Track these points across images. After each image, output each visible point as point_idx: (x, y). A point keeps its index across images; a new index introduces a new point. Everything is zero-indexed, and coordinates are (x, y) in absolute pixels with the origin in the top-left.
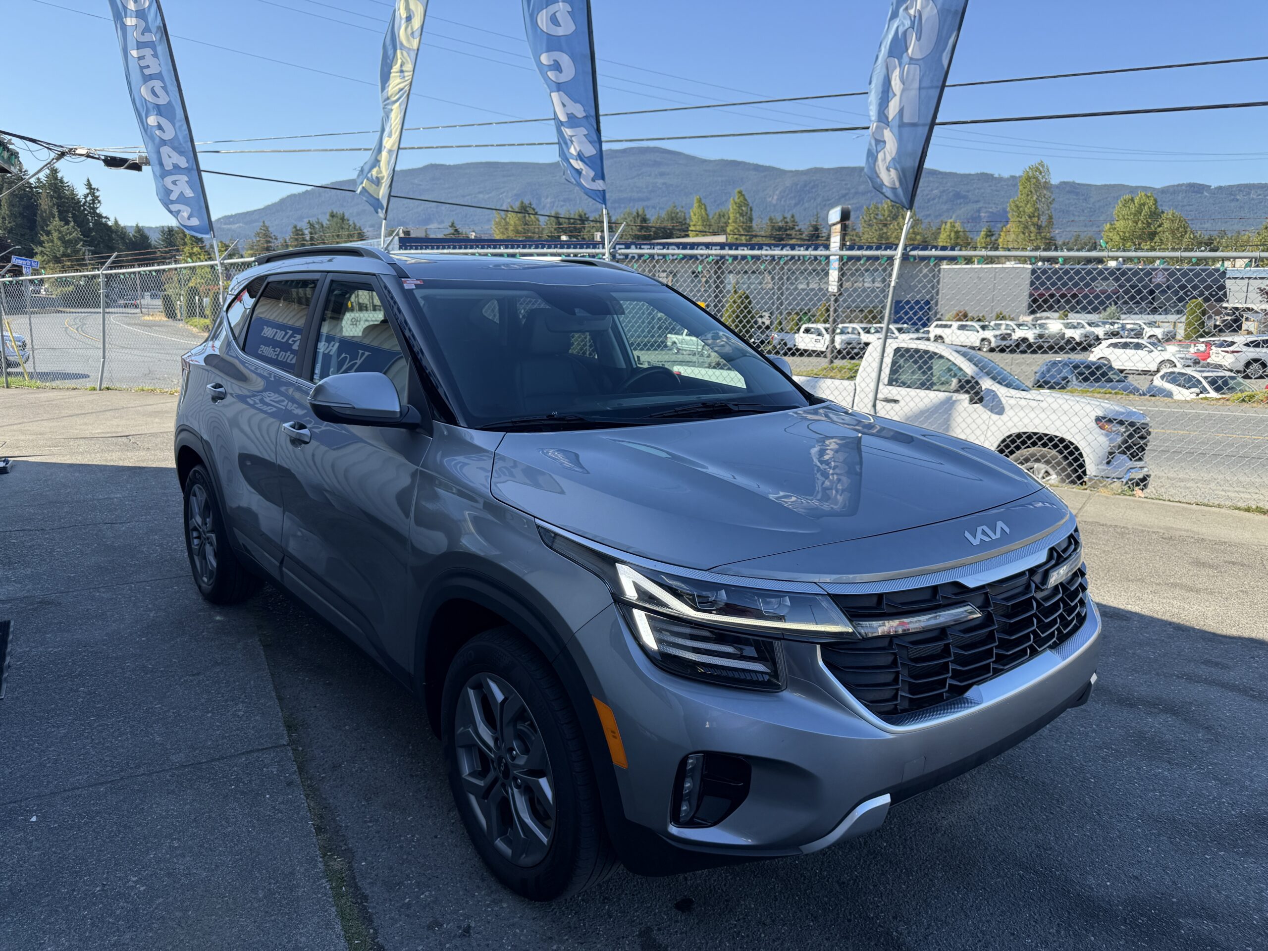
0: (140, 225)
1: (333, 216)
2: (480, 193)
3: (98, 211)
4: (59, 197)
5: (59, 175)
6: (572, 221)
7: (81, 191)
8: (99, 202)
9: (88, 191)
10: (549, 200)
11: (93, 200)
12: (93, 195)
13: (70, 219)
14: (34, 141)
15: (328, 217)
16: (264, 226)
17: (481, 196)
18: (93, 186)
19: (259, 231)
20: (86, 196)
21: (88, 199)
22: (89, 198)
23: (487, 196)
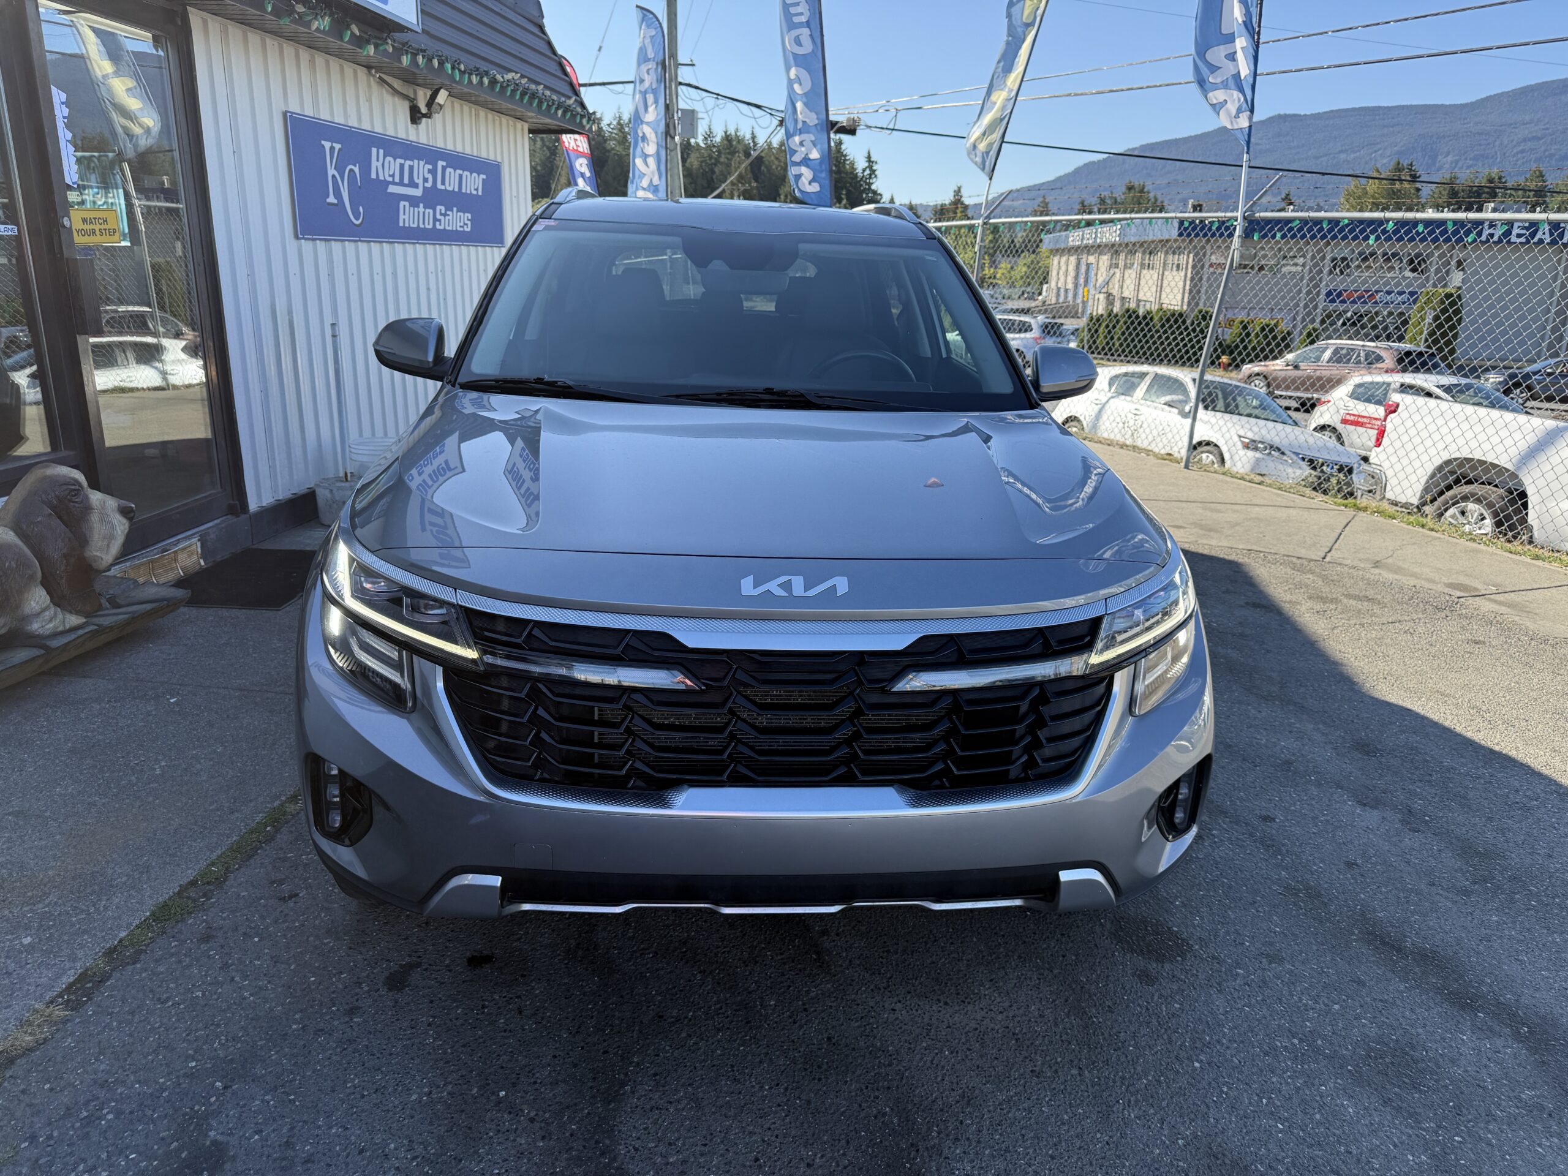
0: (913, 203)
1: (1130, 188)
2: (1341, 152)
3: (873, 187)
4: (839, 172)
5: (843, 147)
6: (1475, 189)
7: (861, 165)
8: (876, 176)
9: (867, 164)
10: (1449, 159)
11: (870, 175)
12: (870, 167)
13: (843, 196)
14: (759, 107)
15: (1124, 189)
16: (1043, 202)
17: (1343, 156)
18: (872, 159)
19: (1036, 208)
20: (864, 170)
21: (866, 173)
22: (868, 172)
23: (1352, 156)
